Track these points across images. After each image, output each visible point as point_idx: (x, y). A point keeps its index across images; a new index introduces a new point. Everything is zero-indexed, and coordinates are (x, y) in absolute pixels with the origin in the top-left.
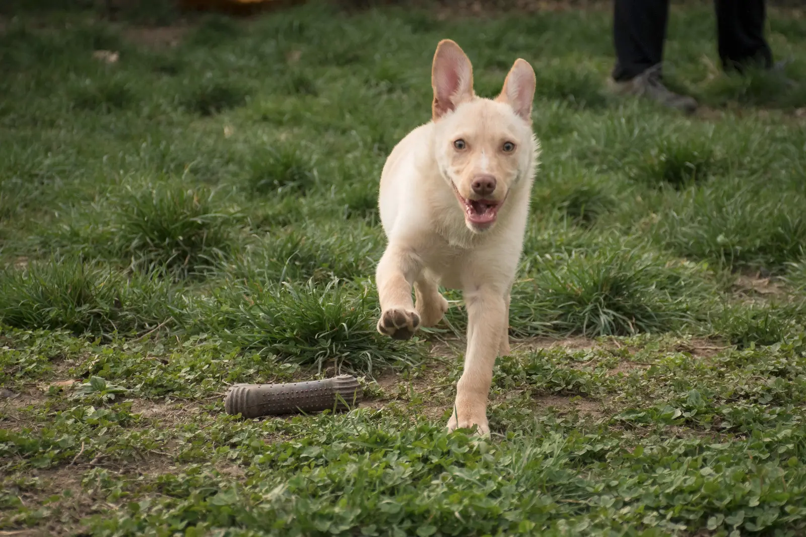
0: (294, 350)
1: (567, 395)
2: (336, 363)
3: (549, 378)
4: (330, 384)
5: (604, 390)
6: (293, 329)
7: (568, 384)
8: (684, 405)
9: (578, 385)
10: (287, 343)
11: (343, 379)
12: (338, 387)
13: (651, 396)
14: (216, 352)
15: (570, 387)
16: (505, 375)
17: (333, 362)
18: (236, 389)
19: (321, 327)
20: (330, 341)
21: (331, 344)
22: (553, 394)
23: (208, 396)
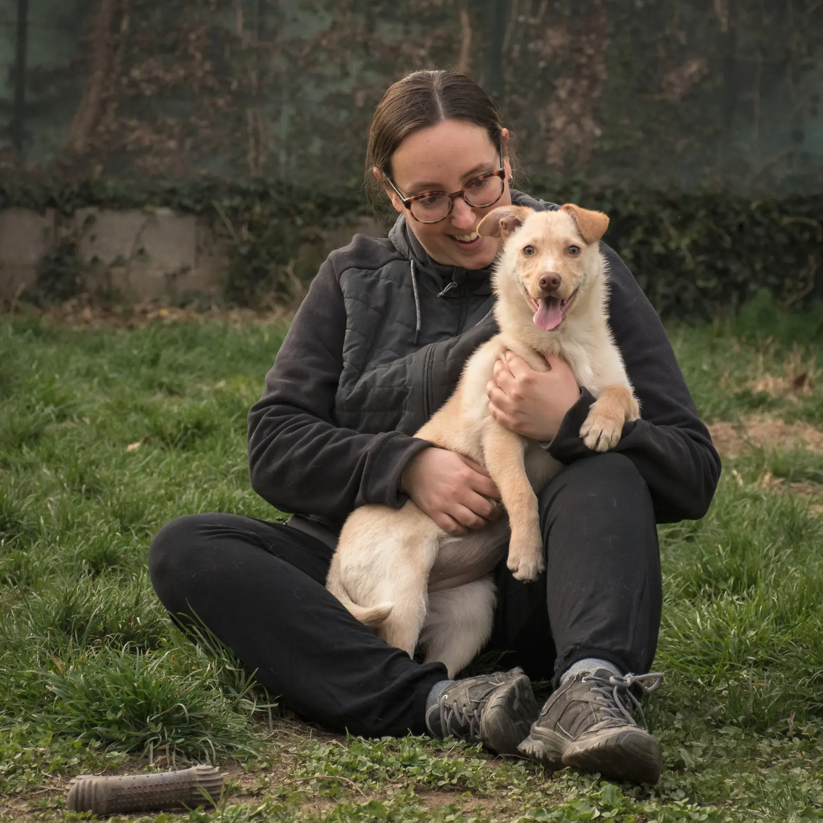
0: (117, 735)
1: (452, 790)
2: (167, 751)
3: (428, 770)
4: (190, 775)
5: (492, 785)
6: (115, 710)
7: (452, 777)
8: (601, 803)
9: (463, 780)
10: (109, 727)
11: (203, 770)
12: (198, 779)
13: (549, 792)
14: (23, 739)
15: (455, 781)
16: (377, 766)
17: (164, 750)
18: (81, 782)
19: (148, 709)
20: (160, 725)
21: (162, 728)
22: (434, 789)
23: (34, 790)
